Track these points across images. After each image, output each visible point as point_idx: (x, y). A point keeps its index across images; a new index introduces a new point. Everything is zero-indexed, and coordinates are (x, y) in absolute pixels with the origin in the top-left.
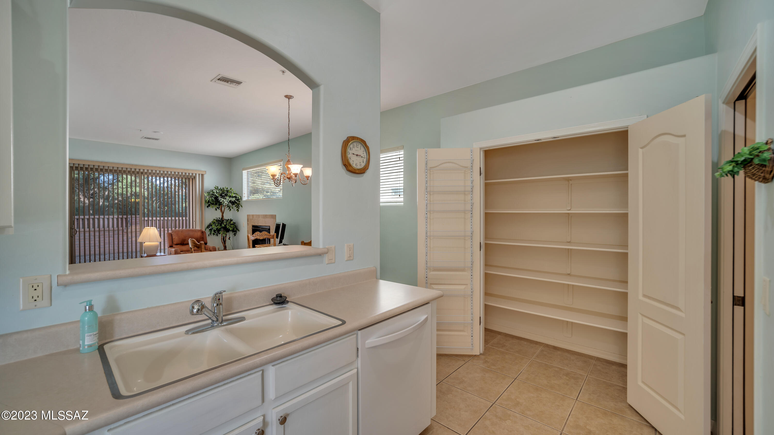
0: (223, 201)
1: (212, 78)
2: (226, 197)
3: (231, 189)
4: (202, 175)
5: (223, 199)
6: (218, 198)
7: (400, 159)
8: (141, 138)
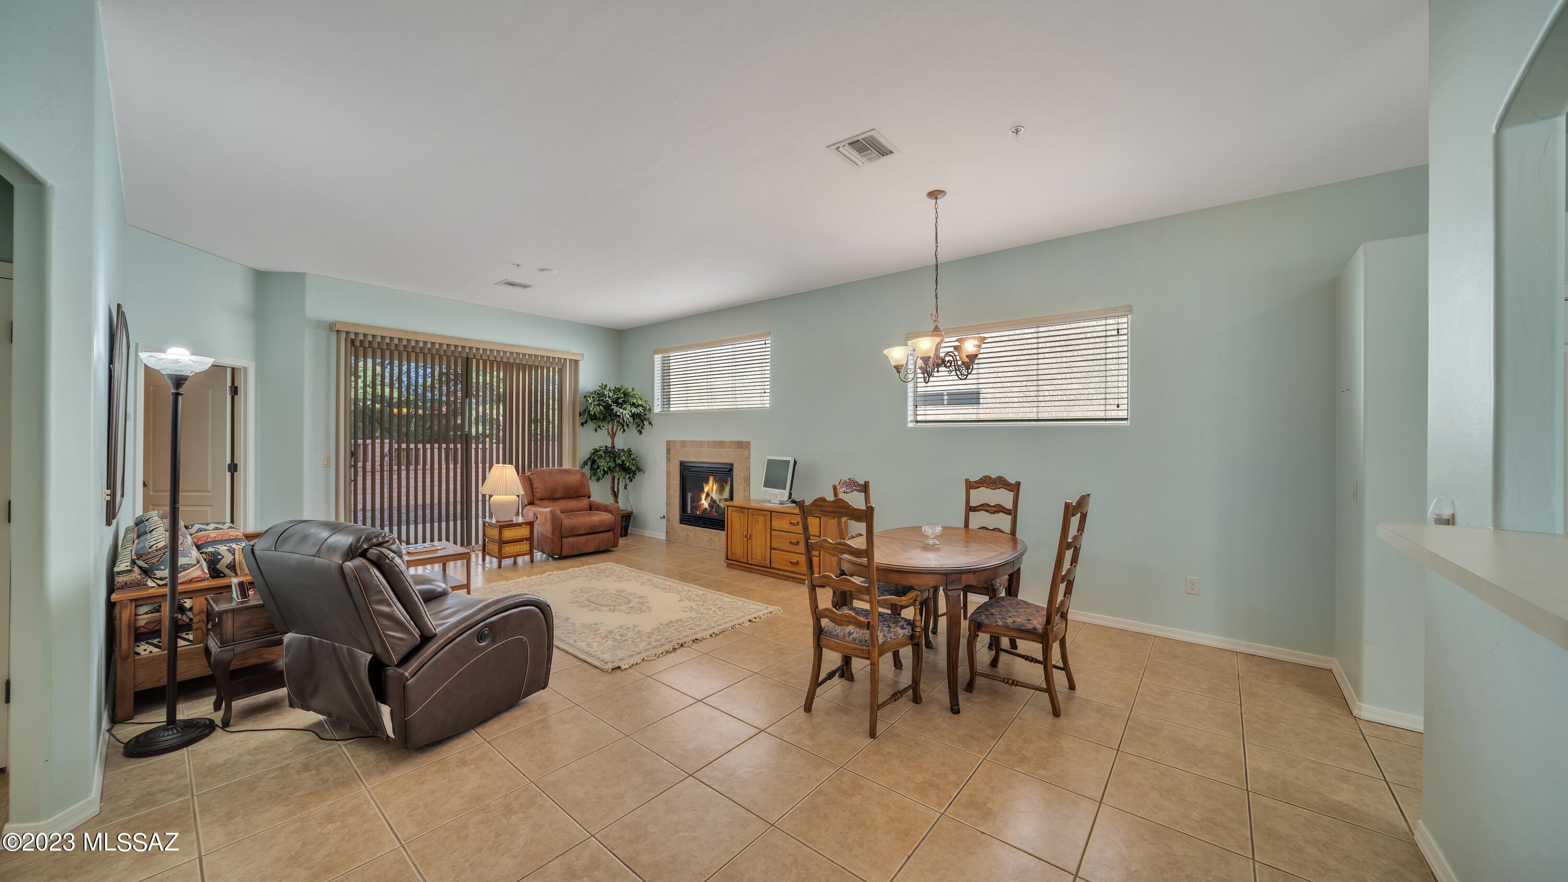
0: (622, 413)
1: (831, 143)
2: (625, 406)
3: (633, 389)
4: (576, 362)
5: (621, 410)
6: (612, 407)
7: (1118, 332)
8: (496, 284)
